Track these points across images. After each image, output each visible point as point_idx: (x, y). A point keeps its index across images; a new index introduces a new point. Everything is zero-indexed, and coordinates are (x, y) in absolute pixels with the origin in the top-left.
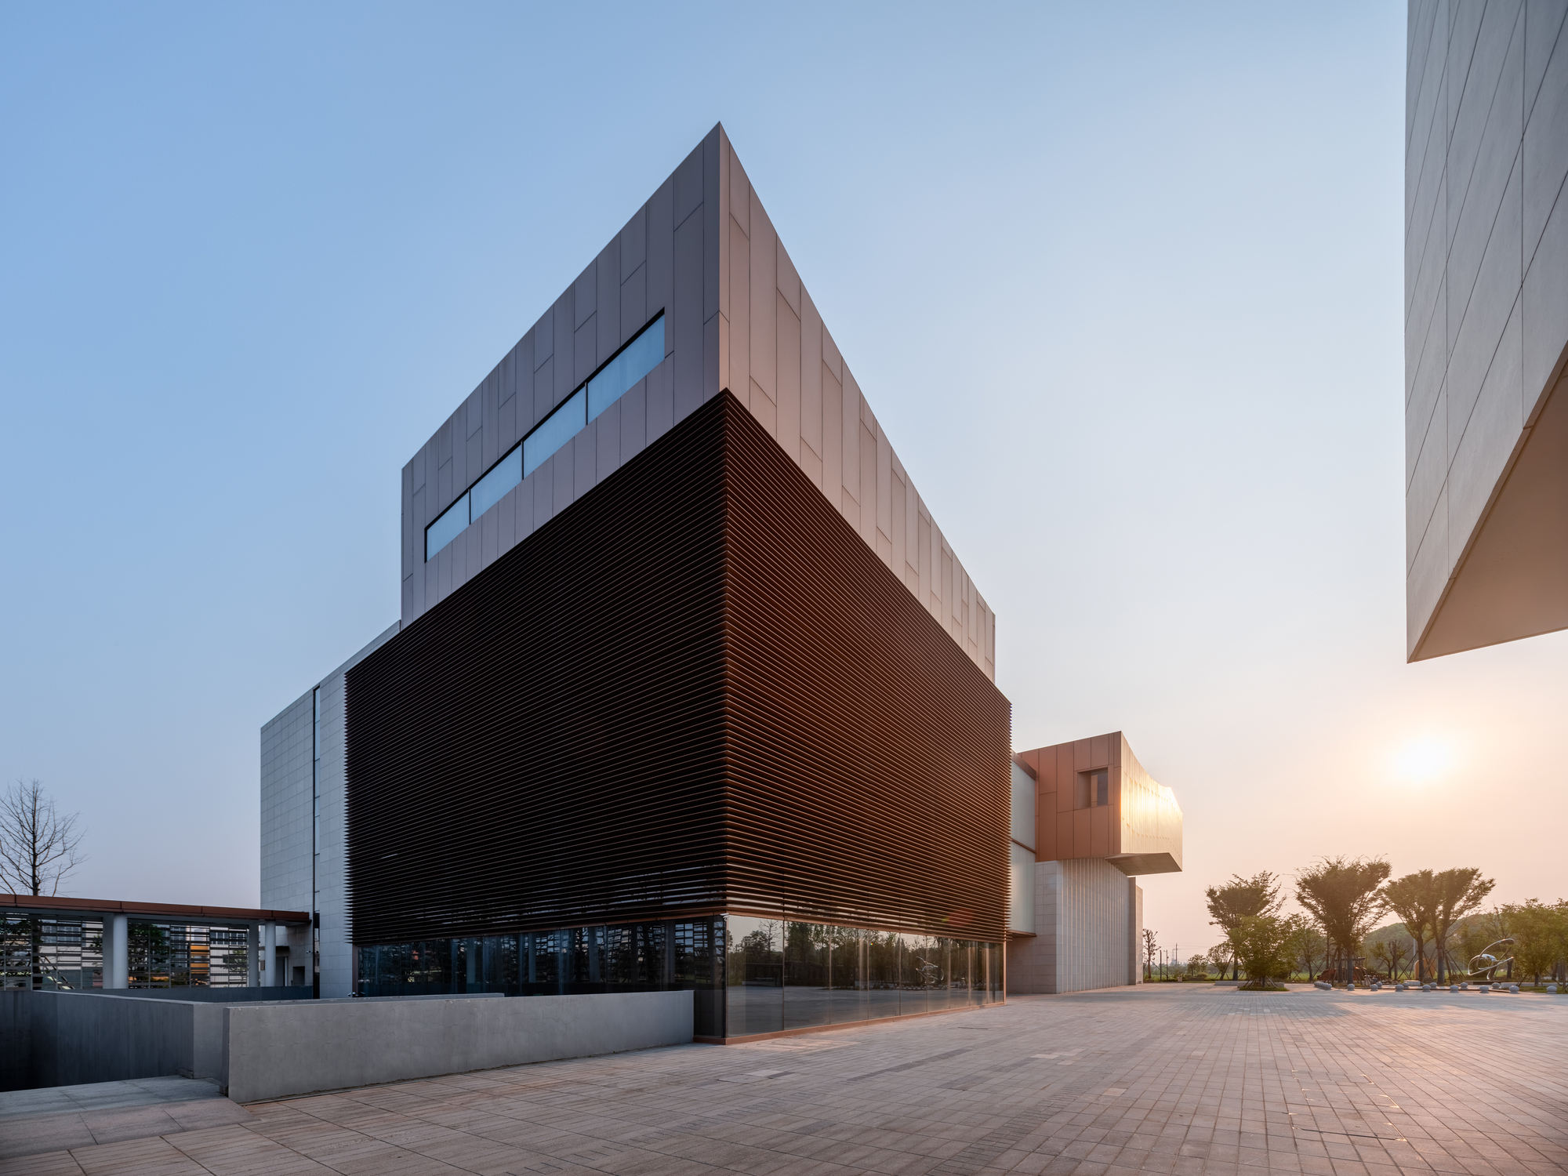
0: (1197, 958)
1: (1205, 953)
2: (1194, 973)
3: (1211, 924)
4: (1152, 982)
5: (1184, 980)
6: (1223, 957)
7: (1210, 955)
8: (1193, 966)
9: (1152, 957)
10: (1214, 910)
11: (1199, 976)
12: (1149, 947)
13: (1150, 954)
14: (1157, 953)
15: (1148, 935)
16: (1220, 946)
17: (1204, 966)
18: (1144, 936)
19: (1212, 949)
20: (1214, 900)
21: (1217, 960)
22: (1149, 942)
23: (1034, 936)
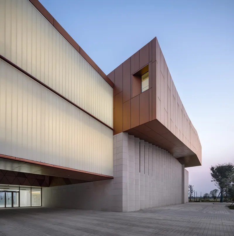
0: (206, 194)
1: (209, 193)
2: (205, 199)
3: (212, 181)
4: (192, 202)
5: (202, 201)
6: (215, 194)
7: (211, 193)
8: (205, 197)
9: (192, 194)
10: (213, 176)
11: (207, 200)
12: (191, 191)
13: (191, 193)
14: (193, 192)
15: (191, 187)
16: (214, 190)
17: (209, 197)
18: (189, 187)
19: (211, 191)
20: (213, 171)
21: (213, 195)
22: (191, 189)
23: (112, 178)
